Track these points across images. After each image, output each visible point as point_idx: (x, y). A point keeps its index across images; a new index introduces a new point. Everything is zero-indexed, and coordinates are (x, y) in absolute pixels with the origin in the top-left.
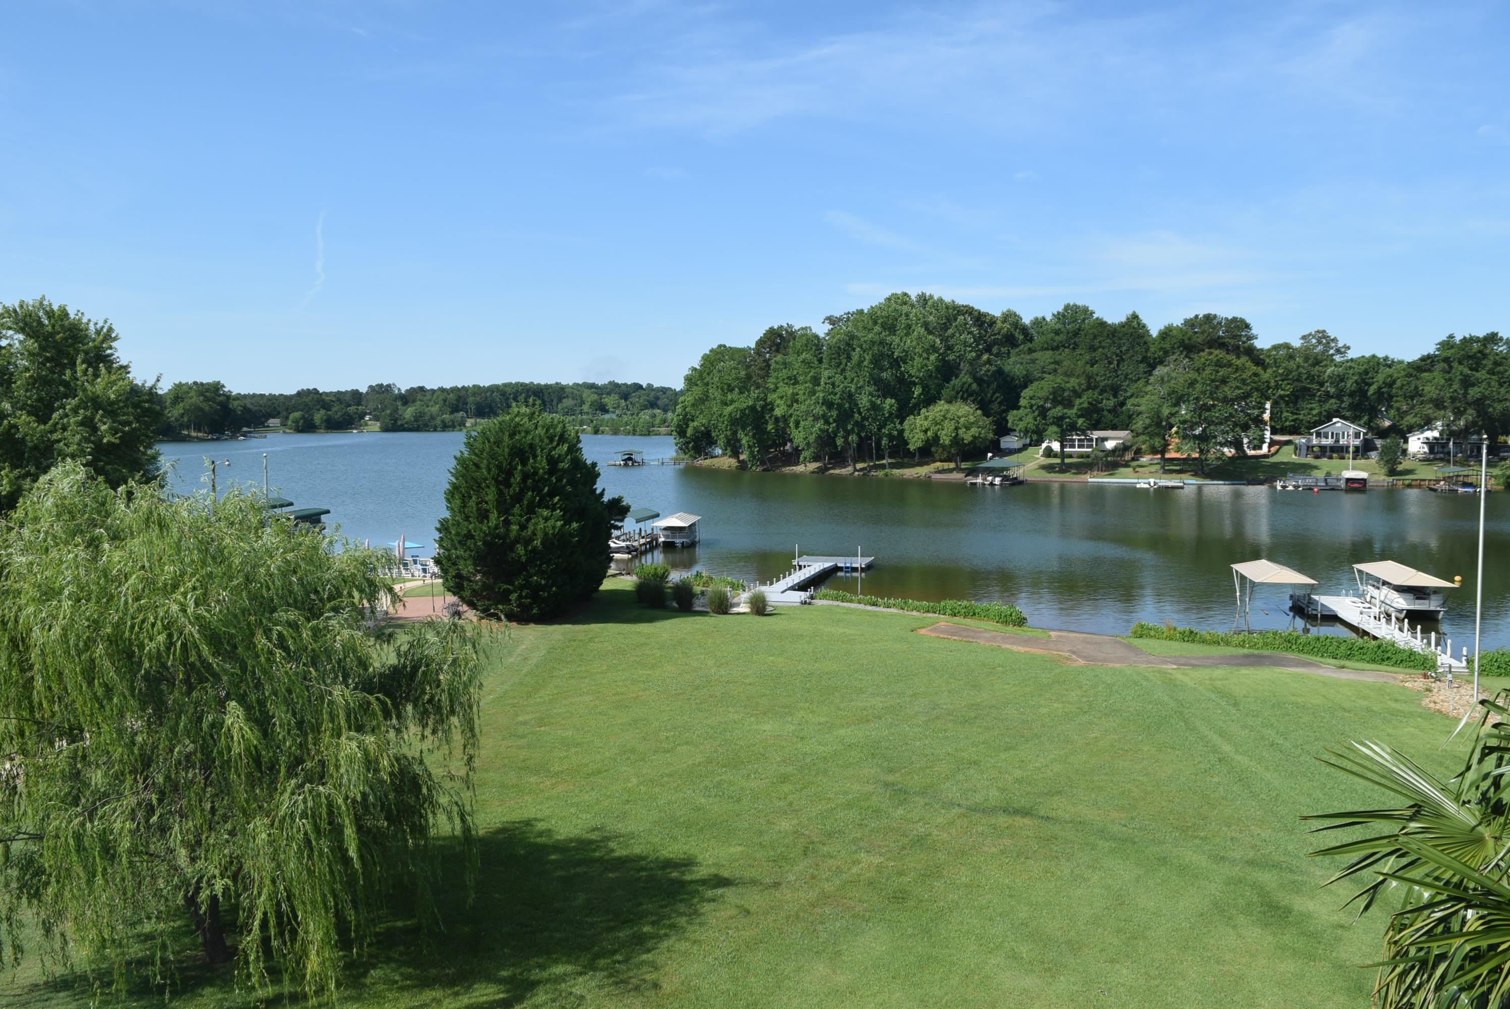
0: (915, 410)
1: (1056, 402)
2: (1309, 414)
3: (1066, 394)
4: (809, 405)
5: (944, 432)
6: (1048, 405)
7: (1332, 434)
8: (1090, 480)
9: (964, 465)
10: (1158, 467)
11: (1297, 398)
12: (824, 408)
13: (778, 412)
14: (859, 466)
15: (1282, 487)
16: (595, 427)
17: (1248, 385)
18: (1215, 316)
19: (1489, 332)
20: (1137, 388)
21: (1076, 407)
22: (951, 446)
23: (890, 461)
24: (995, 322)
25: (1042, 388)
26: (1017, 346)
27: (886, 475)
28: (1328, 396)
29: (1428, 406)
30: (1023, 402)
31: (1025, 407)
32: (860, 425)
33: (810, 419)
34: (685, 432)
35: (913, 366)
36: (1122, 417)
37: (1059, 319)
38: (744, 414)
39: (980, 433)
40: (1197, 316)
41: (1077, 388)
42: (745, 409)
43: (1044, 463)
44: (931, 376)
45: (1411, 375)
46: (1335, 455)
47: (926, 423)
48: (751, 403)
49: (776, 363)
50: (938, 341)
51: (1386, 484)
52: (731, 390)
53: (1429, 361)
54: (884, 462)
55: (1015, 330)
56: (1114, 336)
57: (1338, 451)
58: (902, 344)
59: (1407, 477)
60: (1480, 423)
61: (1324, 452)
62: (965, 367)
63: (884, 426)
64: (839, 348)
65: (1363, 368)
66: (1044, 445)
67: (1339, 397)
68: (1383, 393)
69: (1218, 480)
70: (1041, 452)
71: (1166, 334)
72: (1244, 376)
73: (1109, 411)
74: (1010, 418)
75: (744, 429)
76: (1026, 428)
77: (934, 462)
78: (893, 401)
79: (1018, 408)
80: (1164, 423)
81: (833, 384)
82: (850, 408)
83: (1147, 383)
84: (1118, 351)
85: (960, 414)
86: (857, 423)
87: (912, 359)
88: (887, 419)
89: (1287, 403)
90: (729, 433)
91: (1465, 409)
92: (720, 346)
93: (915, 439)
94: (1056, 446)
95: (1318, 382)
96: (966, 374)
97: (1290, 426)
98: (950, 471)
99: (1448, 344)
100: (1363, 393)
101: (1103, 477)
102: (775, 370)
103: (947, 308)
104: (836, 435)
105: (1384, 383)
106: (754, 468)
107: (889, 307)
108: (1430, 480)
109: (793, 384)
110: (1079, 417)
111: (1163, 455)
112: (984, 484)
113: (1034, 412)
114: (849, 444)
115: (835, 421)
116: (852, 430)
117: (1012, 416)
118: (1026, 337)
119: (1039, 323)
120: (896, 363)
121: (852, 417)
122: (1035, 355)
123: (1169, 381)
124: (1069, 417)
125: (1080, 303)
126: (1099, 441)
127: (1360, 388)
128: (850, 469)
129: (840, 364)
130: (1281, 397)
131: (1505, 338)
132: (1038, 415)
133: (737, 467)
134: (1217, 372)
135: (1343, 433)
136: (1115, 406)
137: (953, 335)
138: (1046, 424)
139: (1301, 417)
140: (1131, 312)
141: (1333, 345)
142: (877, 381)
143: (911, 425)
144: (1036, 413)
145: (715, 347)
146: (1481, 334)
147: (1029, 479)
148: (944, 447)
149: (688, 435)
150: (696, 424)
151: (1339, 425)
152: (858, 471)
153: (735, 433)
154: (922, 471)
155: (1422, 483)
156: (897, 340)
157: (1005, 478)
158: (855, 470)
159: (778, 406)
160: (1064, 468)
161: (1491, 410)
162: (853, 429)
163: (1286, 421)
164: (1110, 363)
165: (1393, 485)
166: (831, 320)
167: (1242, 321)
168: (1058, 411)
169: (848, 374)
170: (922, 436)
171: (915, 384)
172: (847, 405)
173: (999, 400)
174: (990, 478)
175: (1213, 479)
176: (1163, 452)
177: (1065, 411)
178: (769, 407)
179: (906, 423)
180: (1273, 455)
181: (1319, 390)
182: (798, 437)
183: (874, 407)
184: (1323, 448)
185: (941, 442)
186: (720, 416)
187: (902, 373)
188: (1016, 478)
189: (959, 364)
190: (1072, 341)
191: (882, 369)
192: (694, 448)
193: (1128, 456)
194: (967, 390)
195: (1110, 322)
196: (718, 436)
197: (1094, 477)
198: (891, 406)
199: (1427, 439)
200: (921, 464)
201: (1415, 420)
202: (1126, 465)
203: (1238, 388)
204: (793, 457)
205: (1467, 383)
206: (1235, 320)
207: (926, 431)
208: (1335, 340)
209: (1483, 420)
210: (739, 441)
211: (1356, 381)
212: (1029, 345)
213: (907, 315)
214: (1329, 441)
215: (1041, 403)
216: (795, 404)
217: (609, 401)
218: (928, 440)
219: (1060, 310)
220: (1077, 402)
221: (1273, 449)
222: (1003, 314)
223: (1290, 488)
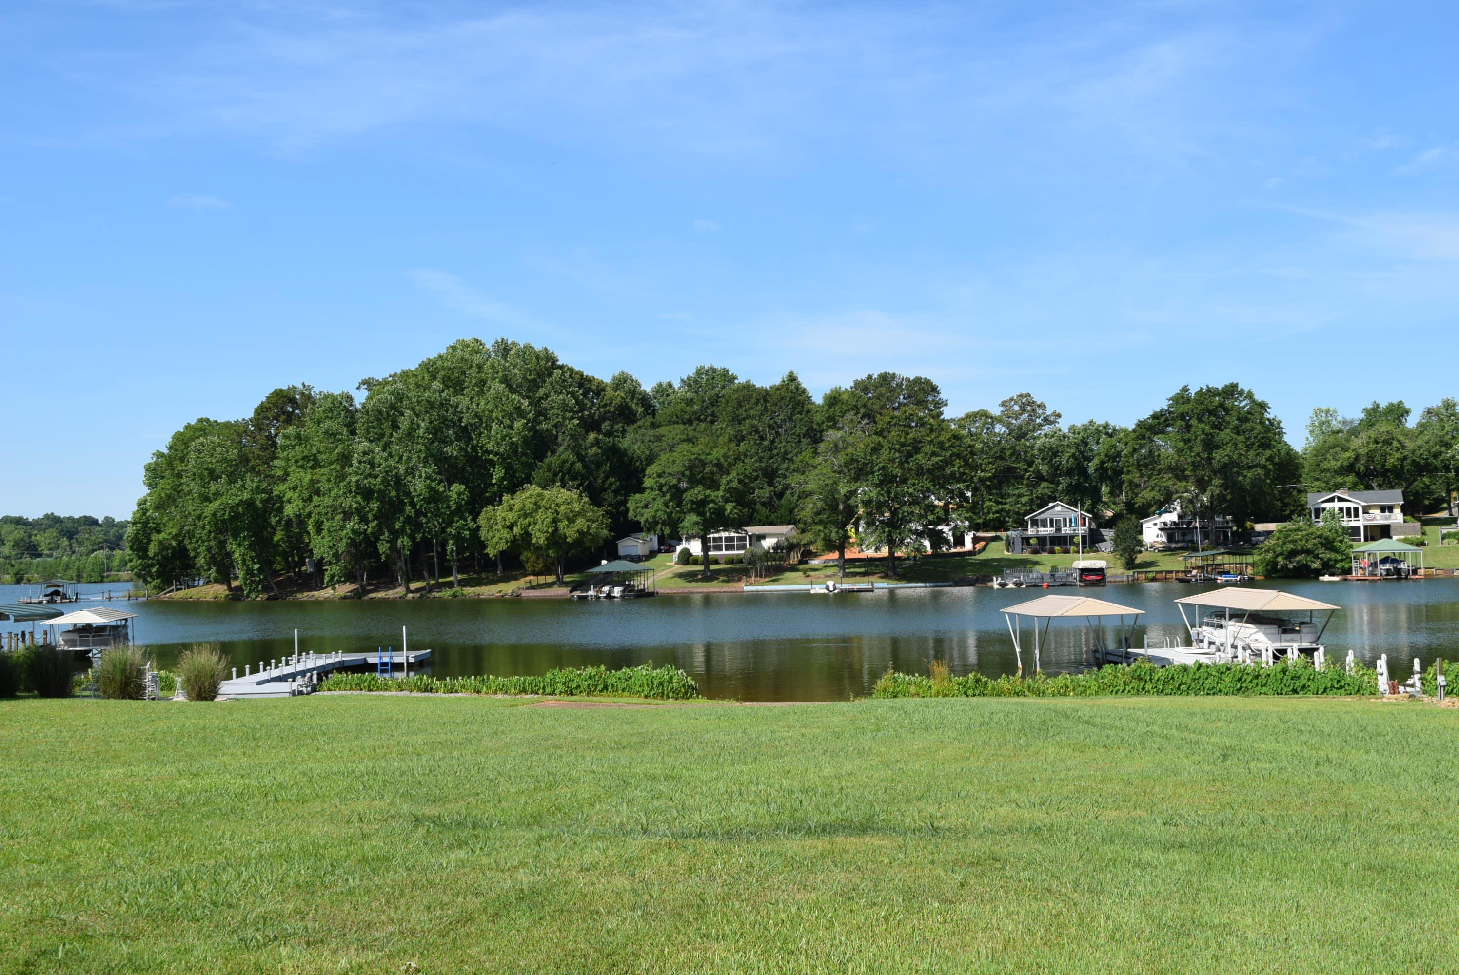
0: (495, 500)
1: (693, 481)
2: (1017, 503)
3: (707, 469)
4: (338, 497)
5: (537, 527)
6: (684, 485)
7: (1051, 520)
8: (746, 589)
9: (567, 578)
10: (835, 570)
11: (1000, 483)
12: (359, 498)
13: (289, 510)
14: (414, 586)
15: (1000, 584)
16: (16, 574)
17: (946, 450)
18: (893, 376)
19: (1228, 383)
20: (802, 461)
21: (722, 488)
22: (548, 546)
23: (460, 577)
24: (603, 390)
25: (674, 462)
26: (634, 422)
27: (455, 596)
28: (1040, 478)
29: (1166, 476)
30: (648, 482)
31: (652, 489)
32: (414, 523)
33: (339, 517)
34: (146, 550)
35: (489, 437)
36: (781, 511)
37: (689, 385)
38: (237, 514)
39: (589, 528)
40: (870, 377)
41: (722, 460)
42: (238, 505)
43: (681, 571)
44: (515, 452)
45: (1144, 437)
46: (1057, 548)
47: (510, 515)
48: (246, 496)
49: (286, 437)
50: (526, 402)
51: (1125, 579)
52: (214, 476)
53: (1162, 420)
54: (452, 579)
55: (632, 399)
56: (766, 401)
57: (1061, 542)
58: (474, 405)
59: (1149, 569)
60: (1229, 497)
61: (1044, 544)
62: (564, 440)
63: (450, 523)
64: (380, 412)
65: (1080, 437)
66: (679, 548)
67: (1053, 479)
68: (1107, 469)
69: (917, 582)
70: (675, 556)
71: (834, 399)
72: (941, 438)
73: (764, 504)
74: (631, 505)
75: (235, 536)
76: (654, 517)
77: (525, 575)
78: (463, 487)
79: (642, 490)
80: (841, 507)
81: (373, 466)
82: (398, 496)
83: (816, 453)
84: (772, 422)
85: (559, 501)
86: (408, 519)
87: (489, 428)
88: (453, 514)
89: (989, 489)
90: (212, 543)
91: (1211, 480)
92: (201, 421)
93: (494, 540)
94: (695, 547)
95: (1025, 461)
96: (566, 449)
97: (994, 519)
98: (550, 585)
99: (1183, 398)
100: (1082, 471)
101: (763, 584)
102: (284, 448)
103: (538, 358)
104: (378, 539)
105: (1106, 455)
106: (253, 595)
107: (454, 357)
108: (1177, 572)
109: (312, 468)
110: (727, 501)
111: (842, 554)
112: (598, 598)
113: (664, 496)
114: (398, 552)
115: (376, 517)
116: (402, 531)
117: (634, 502)
118: (646, 410)
119: (663, 390)
120: (464, 433)
121: (402, 511)
122: (662, 430)
123: (845, 448)
124: (713, 501)
125: (718, 365)
126: (754, 540)
127: (1078, 464)
128: (400, 591)
129: (383, 436)
130: (982, 480)
131: (1247, 390)
132: (670, 500)
133: (227, 596)
134: (907, 434)
135: (1065, 520)
136: (771, 498)
137: (547, 396)
138: (682, 512)
139: (1007, 507)
140: (785, 374)
141: (1040, 412)
142: (440, 459)
143: (489, 519)
144: (668, 497)
145: (193, 422)
146: (1220, 385)
147: (661, 591)
148: (538, 548)
149: (151, 553)
150: (162, 536)
151: (1058, 509)
152: (412, 592)
153: (222, 544)
154: (507, 588)
155: (1169, 576)
156: (464, 401)
157: (628, 589)
158: (409, 591)
159: (289, 502)
160: (709, 576)
161: (1240, 478)
162: (403, 528)
163: (989, 513)
164: (762, 438)
165: (1133, 580)
166: (368, 383)
167: (928, 382)
168: (697, 493)
169: (395, 448)
170: (506, 534)
171: (492, 464)
172: (393, 494)
173: (614, 487)
174: (606, 589)
175: (910, 580)
176: (841, 549)
177: (708, 492)
178: (275, 504)
179: (482, 516)
180: (980, 552)
181: (1026, 471)
182: (320, 546)
183: (434, 497)
184: (1042, 540)
185: (534, 541)
186: (199, 517)
187: (474, 448)
188: (643, 590)
189: (557, 437)
190: (709, 412)
191: (444, 441)
192: (159, 575)
193: (794, 558)
194: (569, 470)
195: (758, 385)
196: (195, 550)
197: (751, 585)
198: (459, 494)
199: (1165, 524)
200: (506, 579)
201: (1152, 494)
202: (793, 569)
203: (934, 454)
204: (315, 581)
205: (1210, 445)
206: (918, 380)
207: (511, 527)
208: (1042, 406)
209: (1232, 493)
210: (229, 555)
211: (1073, 455)
212: (649, 419)
213: (480, 367)
214: (1048, 531)
215: (675, 482)
216: (315, 498)
217: (42, 539)
218: (514, 541)
219: (691, 375)
220: (724, 480)
221: (979, 546)
222: (614, 378)
223: (1011, 586)
